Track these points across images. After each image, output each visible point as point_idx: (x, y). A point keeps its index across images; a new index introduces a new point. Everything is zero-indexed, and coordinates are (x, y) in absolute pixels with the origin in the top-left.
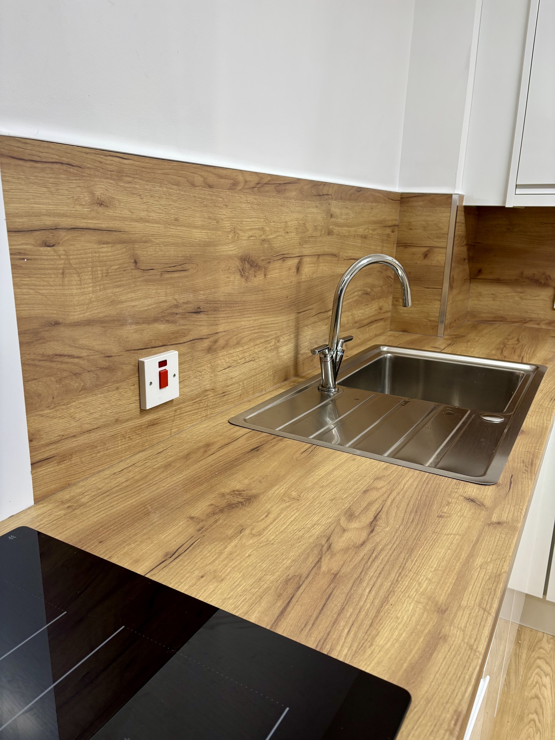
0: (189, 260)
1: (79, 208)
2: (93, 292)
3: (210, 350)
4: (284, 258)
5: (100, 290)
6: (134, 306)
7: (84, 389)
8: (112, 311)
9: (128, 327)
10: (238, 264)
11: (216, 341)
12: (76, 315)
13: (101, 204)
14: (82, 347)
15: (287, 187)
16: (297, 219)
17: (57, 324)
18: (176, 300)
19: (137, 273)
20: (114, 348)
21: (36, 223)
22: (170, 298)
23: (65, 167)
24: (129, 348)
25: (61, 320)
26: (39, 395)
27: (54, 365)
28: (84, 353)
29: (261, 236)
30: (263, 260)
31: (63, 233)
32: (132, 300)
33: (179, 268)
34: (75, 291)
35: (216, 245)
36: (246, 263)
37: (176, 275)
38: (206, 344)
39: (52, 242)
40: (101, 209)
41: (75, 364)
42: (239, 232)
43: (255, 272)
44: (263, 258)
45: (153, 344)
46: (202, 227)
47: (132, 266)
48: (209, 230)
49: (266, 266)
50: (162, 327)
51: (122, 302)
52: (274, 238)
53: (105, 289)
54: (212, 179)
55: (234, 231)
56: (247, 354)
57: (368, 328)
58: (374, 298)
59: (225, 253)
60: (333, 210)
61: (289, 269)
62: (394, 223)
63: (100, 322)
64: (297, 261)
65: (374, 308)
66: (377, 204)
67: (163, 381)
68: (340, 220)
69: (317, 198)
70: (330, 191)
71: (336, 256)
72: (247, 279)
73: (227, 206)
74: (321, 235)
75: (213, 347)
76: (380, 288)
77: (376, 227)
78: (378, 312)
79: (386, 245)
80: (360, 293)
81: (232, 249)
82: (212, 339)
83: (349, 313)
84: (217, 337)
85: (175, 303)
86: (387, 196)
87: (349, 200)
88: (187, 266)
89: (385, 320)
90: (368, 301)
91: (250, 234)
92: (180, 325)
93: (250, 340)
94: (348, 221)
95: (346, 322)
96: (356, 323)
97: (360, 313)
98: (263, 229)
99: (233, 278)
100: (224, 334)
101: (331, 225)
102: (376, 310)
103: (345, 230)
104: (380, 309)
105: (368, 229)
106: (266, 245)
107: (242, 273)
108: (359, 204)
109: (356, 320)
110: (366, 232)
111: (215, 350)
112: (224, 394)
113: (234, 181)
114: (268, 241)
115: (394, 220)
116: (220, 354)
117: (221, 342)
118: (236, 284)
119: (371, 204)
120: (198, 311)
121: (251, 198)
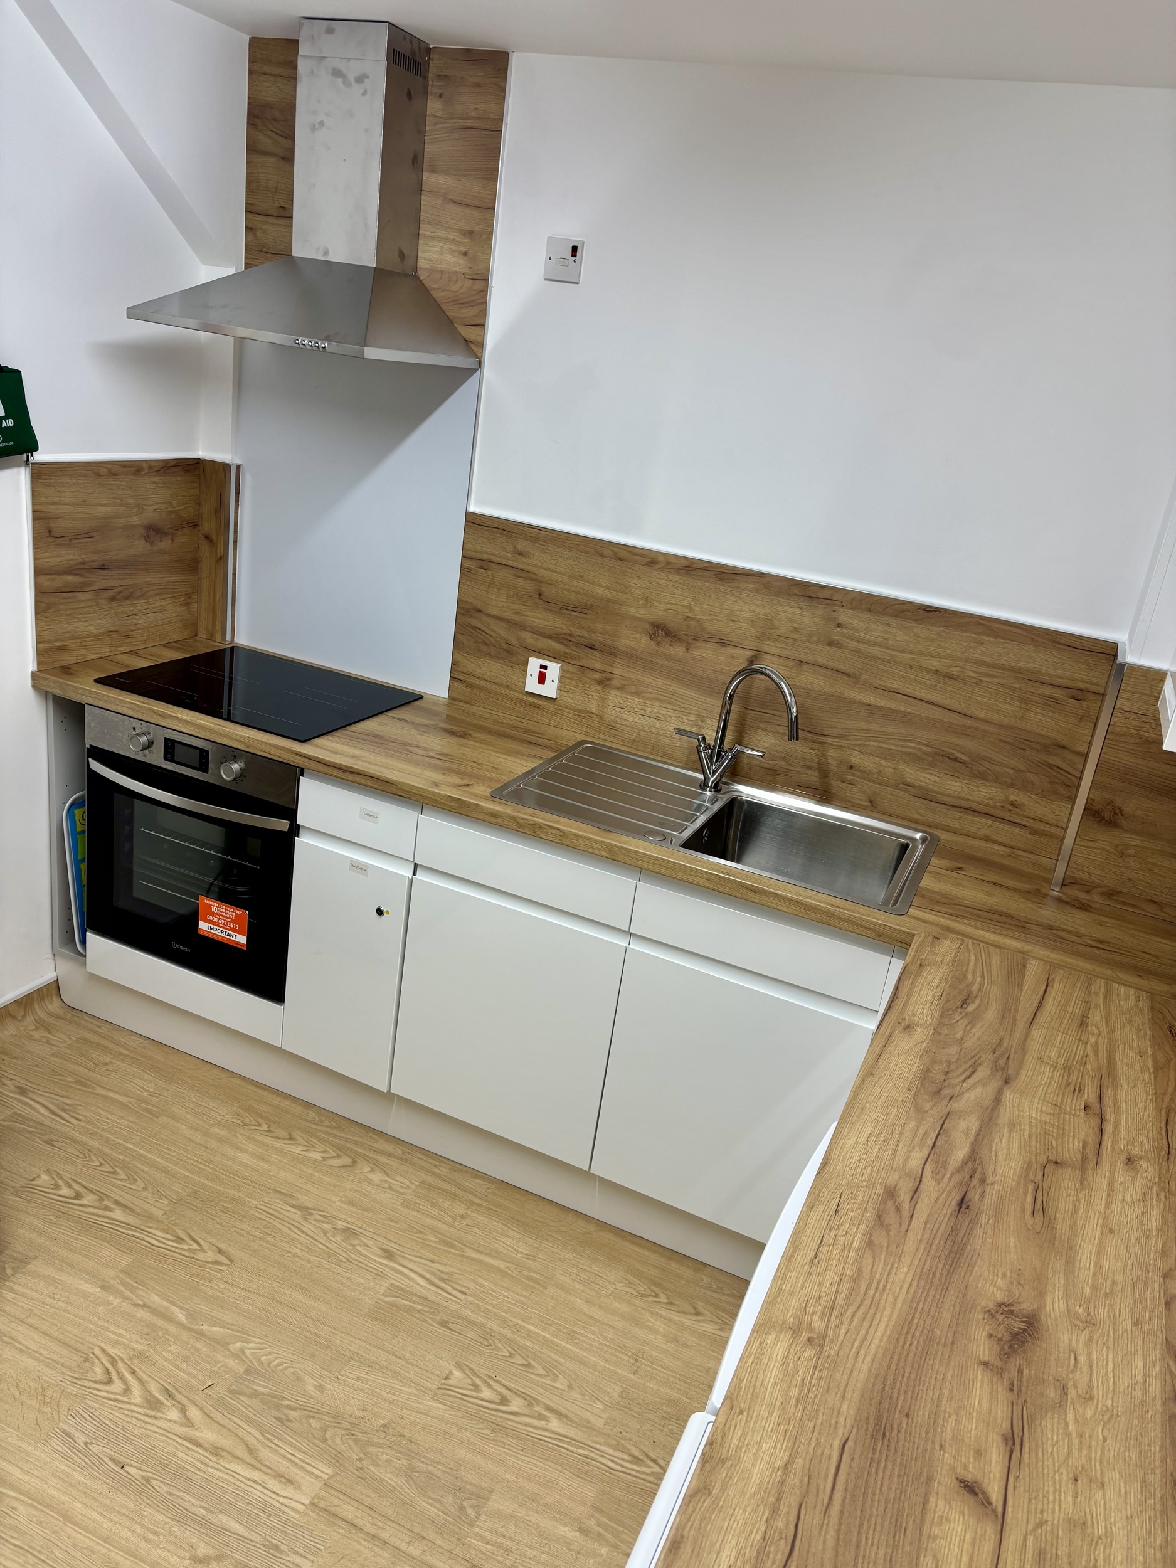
0: (590, 607)
1: (504, 553)
2: (506, 602)
3: (600, 682)
4: (723, 643)
5: (511, 603)
6: (533, 621)
7: (489, 654)
8: (517, 618)
9: (527, 633)
10: (648, 628)
11: (609, 679)
12: (492, 611)
13: (520, 554)
14: (493, 631)
15: (738, 578)
16: (754, 612)
17: (480, 611)
19: (540, 602)
20: (514, 642)
21: (479, 556)
22: (565, 627)
23: (500, 531)
25: (483, 610)
26: (463, 644)
27: (474, 632)
28: (493, 634)
29: (686, 612)
30: (685, 635)
31: (493, 565)
32: (533, 617)
33: (578, 610)
34: (494, 598)
35: (621, 605)
36: (660, 630)
37: (574, 614)
38: (597, 676)
39: (486, 568)
40: (519, 557)
41: (487, 638)
42: (654, 602)
43: (672, 641)
44: (685, 633)
45: (545, 652)
46: (608, 588)
47: (537, 596)
48: (614, 591)
49: (690, 642)
50: (555, 645)
51: (525, 615)
52: (707, 620)
53: (514, 603)
54: (622, 554)
55: (647, 599)
56: (649, 709)
57: (954, 813)
58: (982, 777)
59: (632, 614)
60: (842, 618)
61: (733, 657)
62: (1082, 685)
63: (508, 621)
64: (750, 654)
65: (983, 793)
66: (1001, 640)
67: (542, 679)
68: (862, 635)
69: (802, 598)
70: (837, 597)
71: (848, 675)
72: (658, 644)
73: (639, 578)
74: (808, 641)
75: (604, 682)
76: (1011, 772)
77: (994, 673)
78: (1003, 807)
79: (1040, 711)
80: (928, 750)
81: (641, 613)
82: (605, 675)
83: (884, 763)
84: (610, 676)
85: (570, 632)
86: (1047, 637)
87: (896, 616)
88: (586, 611)
89: (1034, 832)
90: (958, 772)
91: (669, 607)
92: (571, 650)
93: (656, 699)
94: (890, 642)
95: (876, 770)
96: (907, 785)
97: (926, 778)
98: (689, 608)
99: (638, 636)
100: (619, 677)
101: (836, 635)
102: (992, 799)
103: (876, 651)
104: (1012, 804)
105: (961, 667)
106: (693, 623)
107: (652, 636)
108: (930, 628)
109: (908, 780)
110: (955, 671)
111: (607, 686)
112: (612, 727)
113: (651, 560)
114: (698, 621)
115: (1084, 681)
116: (613, 692)
117: (615, 682)
118: (641, 642)
119: (973, 635)
120: (592, 647)
121: (676, 578)
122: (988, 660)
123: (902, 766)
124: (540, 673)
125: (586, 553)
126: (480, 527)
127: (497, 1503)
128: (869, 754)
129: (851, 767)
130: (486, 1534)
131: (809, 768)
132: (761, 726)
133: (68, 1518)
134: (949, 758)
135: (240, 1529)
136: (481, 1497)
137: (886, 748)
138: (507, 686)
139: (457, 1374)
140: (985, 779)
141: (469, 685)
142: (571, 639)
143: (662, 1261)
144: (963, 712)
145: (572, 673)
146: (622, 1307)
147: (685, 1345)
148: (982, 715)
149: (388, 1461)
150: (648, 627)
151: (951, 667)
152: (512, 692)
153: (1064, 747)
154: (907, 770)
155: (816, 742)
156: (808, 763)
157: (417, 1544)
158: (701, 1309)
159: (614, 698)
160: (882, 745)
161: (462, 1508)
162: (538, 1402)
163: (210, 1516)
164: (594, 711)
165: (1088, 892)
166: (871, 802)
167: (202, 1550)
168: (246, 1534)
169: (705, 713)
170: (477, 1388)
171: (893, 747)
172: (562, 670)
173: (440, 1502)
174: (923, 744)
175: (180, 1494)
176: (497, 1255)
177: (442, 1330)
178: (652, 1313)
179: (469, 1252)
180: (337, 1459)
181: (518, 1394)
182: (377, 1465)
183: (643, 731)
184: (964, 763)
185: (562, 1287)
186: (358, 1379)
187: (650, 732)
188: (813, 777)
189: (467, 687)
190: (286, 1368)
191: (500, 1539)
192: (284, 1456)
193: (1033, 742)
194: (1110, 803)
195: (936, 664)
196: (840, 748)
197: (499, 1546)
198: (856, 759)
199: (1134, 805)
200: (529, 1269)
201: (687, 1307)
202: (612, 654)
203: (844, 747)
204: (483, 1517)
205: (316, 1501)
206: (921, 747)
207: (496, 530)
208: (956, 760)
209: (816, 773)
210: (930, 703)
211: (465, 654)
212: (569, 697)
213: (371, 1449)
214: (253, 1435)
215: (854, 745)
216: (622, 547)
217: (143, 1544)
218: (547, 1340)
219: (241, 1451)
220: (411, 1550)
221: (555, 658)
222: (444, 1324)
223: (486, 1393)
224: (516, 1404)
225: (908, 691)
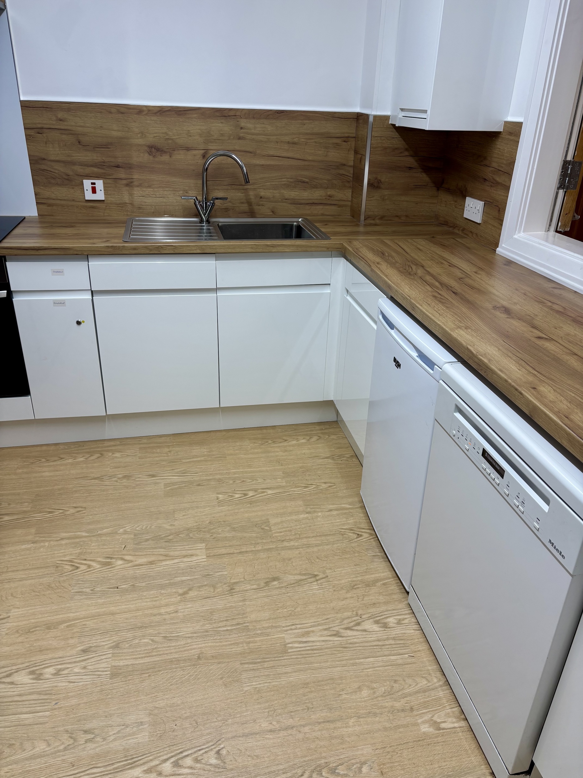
0: (111, 144)
1: (51, 122)
2: (59, 151)
3: (127, 185)
4: (188, 149)
5: (62, 151)
6: (79, 159)
7: (57, 184)
8: (69, 159)
9: (77, 166)
11: (132, 182)
12: (53, 158)
13: (61, 120)
14: (56, 169)
15: (188, 112)
16: (200, 129)
17: (44, 159)
18: (103, 160)
19: (80, 146)
20: (70, 173)
21: (34, 126)
22: (100, 158)
23: (45, 108)
24: (78, 174)
25: (46, 158)
26: (39, 181)
27: (44, 173)
28: (57, 172)
29: (165, 136)
30: (168, 149)
31: (45, 130)
32: (78, 156)
33: (104, 147)
34: (51, 149)
35: (128, 139)
36: (153, 149)
37: (103, 149)
38: (124, 182)
39: (41, 132)
40: (61, 122)
41: (53, 174)
42: (146, 134)
43: (161, 154)
44: (168, 147)
45: (91, 175)
46: (119, 131)
47: (78, 143)
48: (123, 132)
49: (171, 152)
50: (96, 170)
51: (73, 156)
52: (177, 138)
53: (64, 150)
54: (123, 110)
55: (142, 133)
56: (158, 193)
57: (307, 207)
58: (315, 187)
59: (136, 143)
60: (243, 124)
61: (195, 155)
62: (346, 135)
63: (63, 162)
64: (203, 152)
65: (317, 194)
66: (312, 121)
67: (94, 191)
68: (253, 131)
69: (222, 118)
70: (238, 114)
71: (251, 152)
72: (154, 156)
73: (135, 122)
74: (229, 139)
75: (130, 184)
76: (325, 181)
77: (312, 137)
78: (326, 198)
79: (333, 151)
80: (291, 180)
81: (140, 141)
82: (129, 181)
83: (275, 191)
84: (132, 180)
85: (103, 161)
86: (330, 115)
87: (266, 118)
88: (109, 146)
89: (340, 206)
90: (306, 187)
91: (155, 135)
92: (106, 170)
93: (160, 187)
94: (266, 132)
95: (271, 196)
96: (286, 199)
97: (293, 194)
98: (166, 133)
99: (142, 155)
100: (137, 180)
101: (241, 134)
102: (321, 196)
103: (261, 138)
104: (330, 196)
105: (298, 138)
106: (170, 141)
107: (150, 153)
108: (282, 121)
109: (286, 197)
110: (296, 140)
111: (131, 186)
112: (140, 208)
113: (139, 110)
114: (172, 139)
115: (347, 133)
116: (135, 189)
117: (136, 183)
118: (145, 158)
119: (300, 121)
120: (118, 167)
121: (154, 118)
122: (309, 131)
123: (282, 191)
124: (92, 187)
125: (101, 112)
126: (31, 108)
127: (273, 521)
128: (267, 189)
129: (261, 197)
130: (278, 531)
131: (242, 203)
132: (216, 188)
133: (113, 614)
134: (301, 182)
135: (189, 578)
136: (267, 522)
137: (273, 184)
138: (73, 200)
139: (220, 496)
140: (317, 188)
141: (50, 205)
142: (105, 164)
143: (259, 431)
144: (302, 159)
145: (110, 183)
146: (259, 450)
147: (291, 451)
148: (310, 159)
149: (222, 531)
150: (146, 148)
151: (294, 139)
152: (77, 203)
153: (344, 165)
154: (285, 192)
155: (244, 189)
156: (242, 201)
157: (257, 546)
158: (286, 439)
159: (137, 192)
160: (272, 183)
161: (263, 529)
162: (258, 489)
163: (172, 581)
164: (127, 202)
165: (374, 220)
166: (273, 212)
167: (181, 591)
168: (193, 578)
169: (187, 188)
170: (232, 496)
171: (277, 183)
172: (104, 183)
173: (253, 531)
174: (289, 178)
175: (152, 582)
176: (196, 456)
177: (200, 487)
178: (271, 447)
179: (184, 461)
180: (202, 540)
181: (249, 490)
182: (219, 534)
183: (157, 206)
184: (307, 183)
185: (231, 454)
186: (184, 515)
187: (161, 206)
188: (245, 207)
189: (48, 206)
190: (151, 527)
191: (284, 529)
192: (181, 550)
193: (332, 166)
194: (376, 178)
195: (287, 138)
196: (254, 189)
197: (286, 531)
198: (262, 193)
199: (384, 177)
200: (213, 455)
201: (281, 440)
202: (130, 168)
203: (256, 188)
204: (272, 527)
205: (208, 555)
206: (289, 180)
207: (42, 108)
208: (304, 182)
209: (246, 205)
210: (288, 158)
211: (42, 187)
212: (111, 197)
213: (212, 531)
214: (162, 551)
215: (260, 186)
216: (121, 106)
217: (154, 603)
218: (242, 471)
219: (161, 558)
220: (257, 549)
221: (98, 177)
222: (199, 485)
223: (237, 496)
224: (251, 494)
225: (278, 154)
